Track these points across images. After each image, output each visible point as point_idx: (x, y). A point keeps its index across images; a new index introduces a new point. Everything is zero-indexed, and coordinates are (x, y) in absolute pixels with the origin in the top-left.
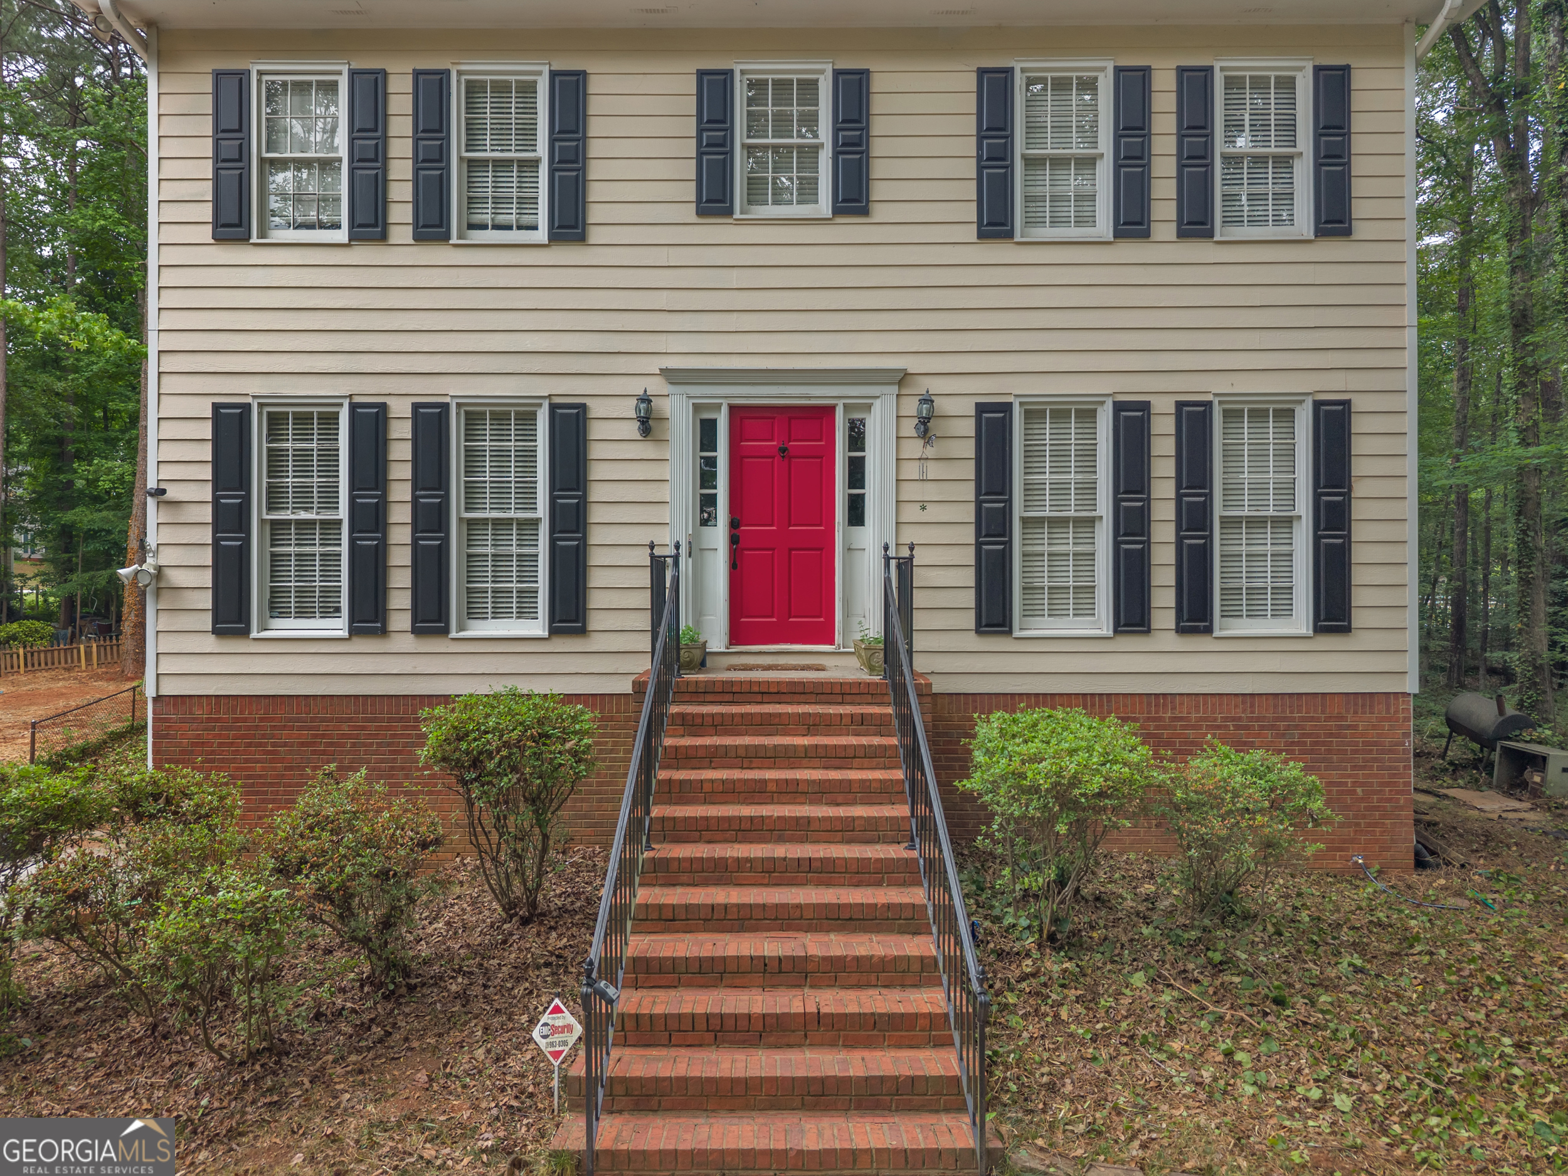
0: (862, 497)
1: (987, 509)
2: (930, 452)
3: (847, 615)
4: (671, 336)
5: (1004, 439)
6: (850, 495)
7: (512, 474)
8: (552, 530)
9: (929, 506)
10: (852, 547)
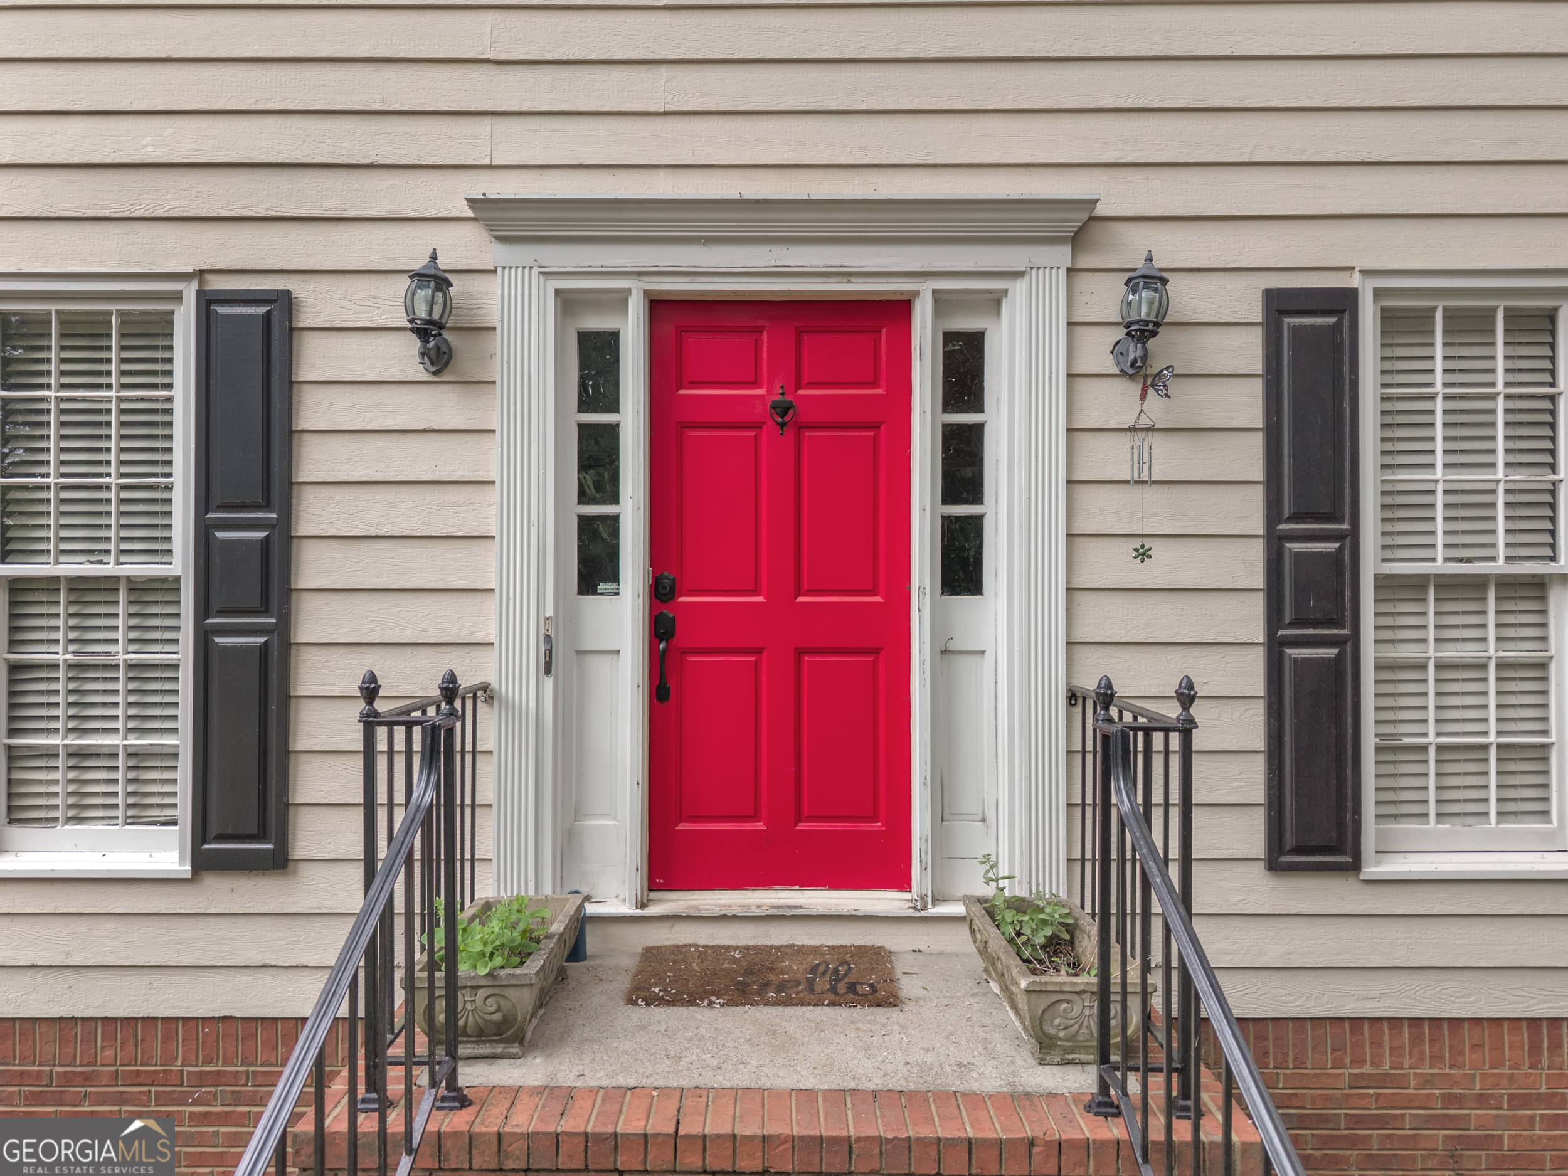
0: (975, 524)
1: (1298, 556)
2: (1156, 409)
3: (942, 815)
4: (503, 126)
5: (1338, 379)
6: (946, 519)
7: (112, 469)
8: (204, 609)
9: (1158, 549)
10: (952, 646)
